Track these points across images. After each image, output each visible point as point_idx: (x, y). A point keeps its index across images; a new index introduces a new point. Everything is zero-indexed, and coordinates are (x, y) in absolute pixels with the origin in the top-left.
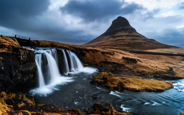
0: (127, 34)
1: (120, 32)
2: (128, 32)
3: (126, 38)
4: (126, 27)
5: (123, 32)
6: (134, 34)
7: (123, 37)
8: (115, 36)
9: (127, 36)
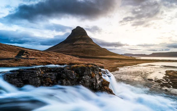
0: (85, 42)
1: (78, 41)
2: (86, 41)
3: (83, 46)
4: (84, 37)
5: (81, 40)
6: (90, 43)
7: (81, 46)
8: (74, 44)
9: (85, 44)
